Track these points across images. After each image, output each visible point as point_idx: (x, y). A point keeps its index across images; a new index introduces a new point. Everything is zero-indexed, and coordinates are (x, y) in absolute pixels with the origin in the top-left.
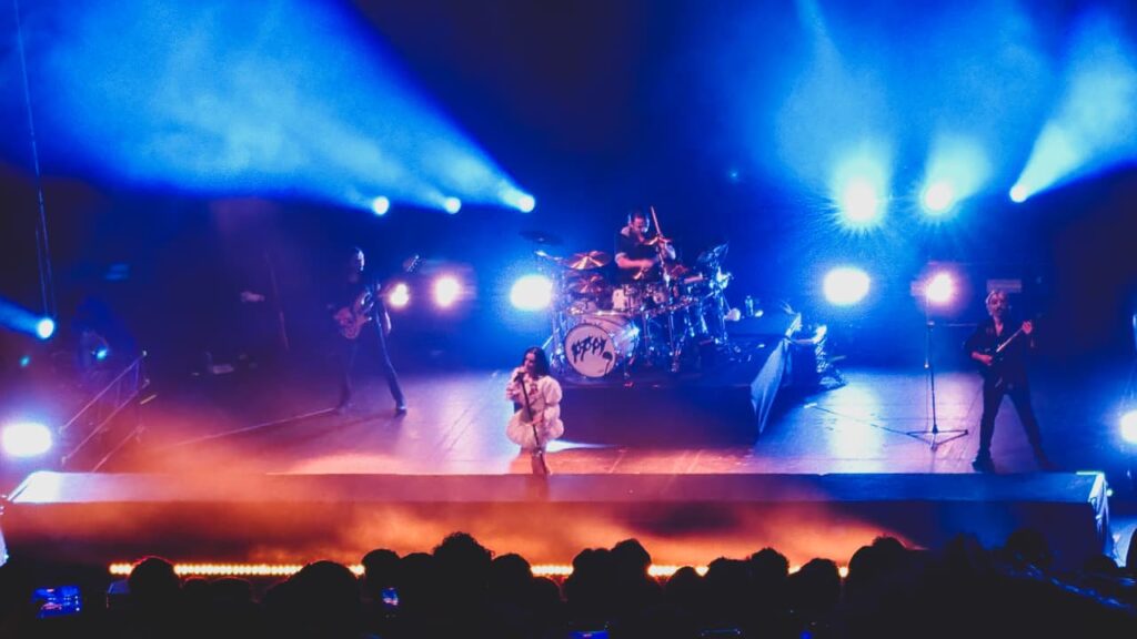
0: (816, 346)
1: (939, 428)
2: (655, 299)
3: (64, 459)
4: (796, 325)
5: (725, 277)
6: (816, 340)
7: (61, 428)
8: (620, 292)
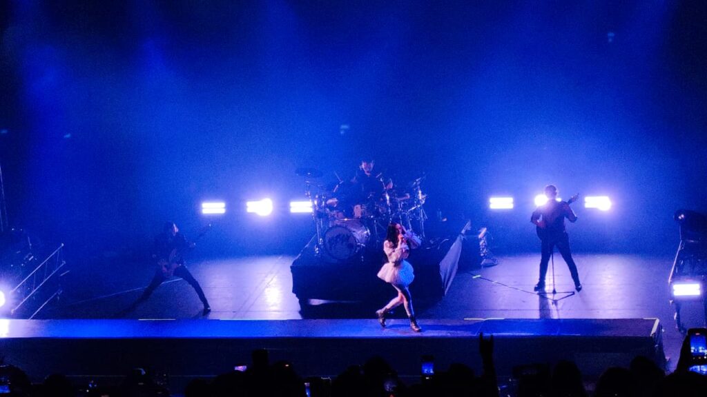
0: (481, 239)
1: (557, 291)
2: (380, 210)
3: (12, 311)
4: (468, 226)
5: (424, 196)
6: (480, 236)
7: (12, 291)
8: (359, 206)
